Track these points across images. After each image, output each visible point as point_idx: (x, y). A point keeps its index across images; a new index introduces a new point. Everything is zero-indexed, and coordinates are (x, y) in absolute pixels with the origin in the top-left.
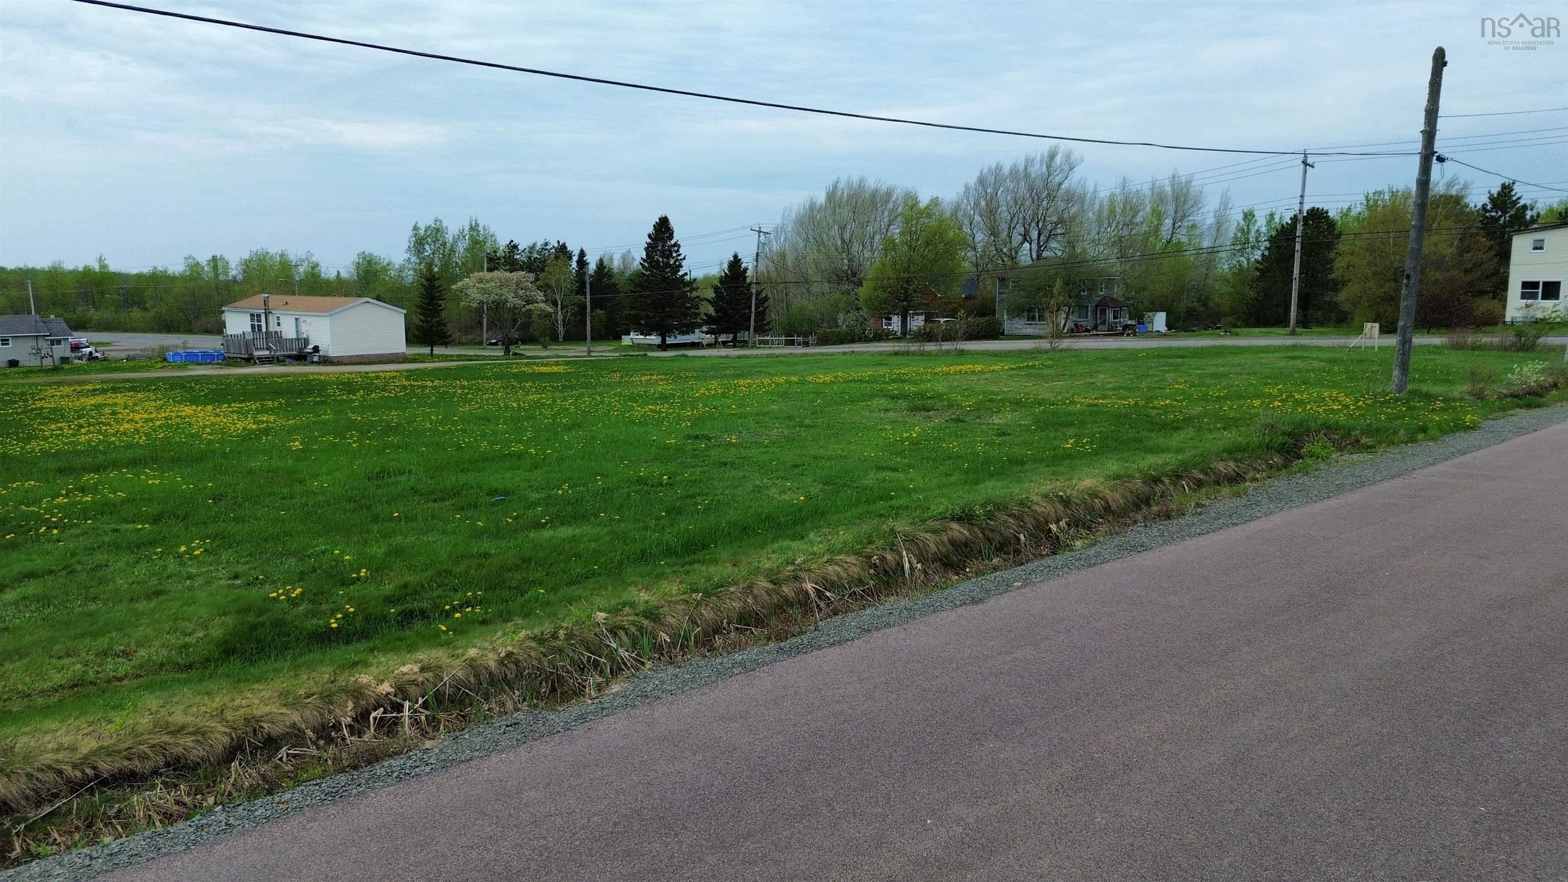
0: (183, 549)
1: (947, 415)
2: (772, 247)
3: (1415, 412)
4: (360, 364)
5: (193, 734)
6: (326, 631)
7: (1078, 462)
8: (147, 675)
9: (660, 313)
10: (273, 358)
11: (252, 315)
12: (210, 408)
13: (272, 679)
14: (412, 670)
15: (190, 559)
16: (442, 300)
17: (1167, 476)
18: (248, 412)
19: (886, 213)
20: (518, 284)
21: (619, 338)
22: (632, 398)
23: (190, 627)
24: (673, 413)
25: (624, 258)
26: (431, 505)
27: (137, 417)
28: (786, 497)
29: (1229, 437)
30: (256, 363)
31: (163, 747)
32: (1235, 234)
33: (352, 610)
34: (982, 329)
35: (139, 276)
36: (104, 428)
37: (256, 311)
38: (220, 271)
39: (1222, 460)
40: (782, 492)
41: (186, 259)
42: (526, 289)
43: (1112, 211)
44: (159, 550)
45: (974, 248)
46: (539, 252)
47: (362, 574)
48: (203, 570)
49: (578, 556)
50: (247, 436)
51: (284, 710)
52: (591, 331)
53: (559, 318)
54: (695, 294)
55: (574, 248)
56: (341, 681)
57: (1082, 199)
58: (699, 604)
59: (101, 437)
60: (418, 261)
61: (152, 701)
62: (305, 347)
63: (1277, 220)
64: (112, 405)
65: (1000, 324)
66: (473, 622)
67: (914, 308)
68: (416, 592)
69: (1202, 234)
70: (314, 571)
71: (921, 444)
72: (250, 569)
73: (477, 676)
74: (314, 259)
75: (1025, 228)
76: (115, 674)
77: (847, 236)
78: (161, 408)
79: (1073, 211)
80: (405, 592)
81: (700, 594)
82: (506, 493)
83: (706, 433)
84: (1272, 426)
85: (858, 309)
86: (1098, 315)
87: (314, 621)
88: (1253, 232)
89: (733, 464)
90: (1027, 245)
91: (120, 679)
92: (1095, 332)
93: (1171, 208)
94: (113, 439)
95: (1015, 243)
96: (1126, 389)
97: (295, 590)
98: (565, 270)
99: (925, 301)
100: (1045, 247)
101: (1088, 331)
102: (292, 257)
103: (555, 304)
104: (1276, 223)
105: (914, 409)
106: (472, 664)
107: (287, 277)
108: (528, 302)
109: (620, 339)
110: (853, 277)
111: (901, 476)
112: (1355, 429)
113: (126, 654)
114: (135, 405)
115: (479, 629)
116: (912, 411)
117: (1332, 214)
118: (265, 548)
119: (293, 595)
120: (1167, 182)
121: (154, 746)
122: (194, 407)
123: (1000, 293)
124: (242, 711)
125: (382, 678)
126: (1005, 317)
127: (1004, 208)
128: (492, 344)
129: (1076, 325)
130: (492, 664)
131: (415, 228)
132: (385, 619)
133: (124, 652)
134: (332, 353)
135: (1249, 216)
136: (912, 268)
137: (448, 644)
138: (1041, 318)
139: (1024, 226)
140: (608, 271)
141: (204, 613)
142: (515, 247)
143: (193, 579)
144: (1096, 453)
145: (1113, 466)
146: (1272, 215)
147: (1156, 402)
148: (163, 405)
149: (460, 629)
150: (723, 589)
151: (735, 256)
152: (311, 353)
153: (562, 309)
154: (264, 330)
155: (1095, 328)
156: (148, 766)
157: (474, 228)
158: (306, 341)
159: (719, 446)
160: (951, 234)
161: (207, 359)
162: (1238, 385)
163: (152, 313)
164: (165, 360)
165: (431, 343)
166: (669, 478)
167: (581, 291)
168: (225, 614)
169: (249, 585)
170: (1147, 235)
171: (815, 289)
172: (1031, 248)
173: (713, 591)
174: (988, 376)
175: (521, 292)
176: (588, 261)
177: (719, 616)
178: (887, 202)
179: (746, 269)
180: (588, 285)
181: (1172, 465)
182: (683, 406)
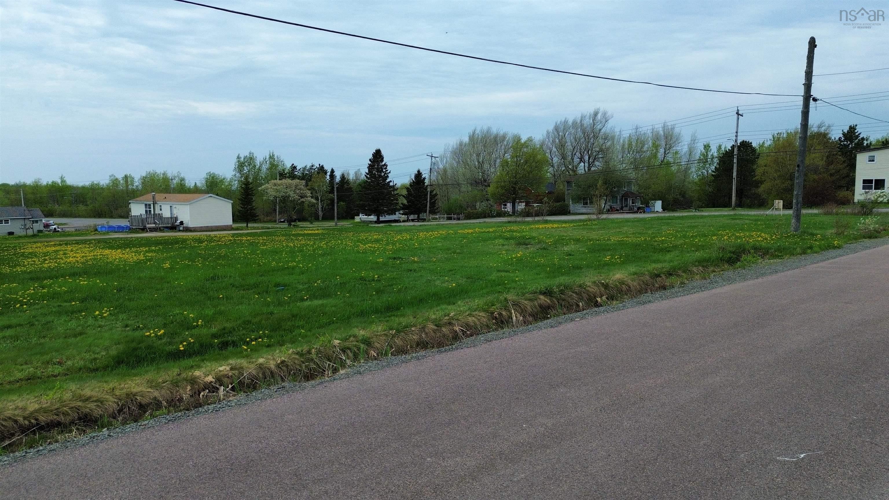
0: (97, 313)
1: (538, 246)
2: (439, 166)
3: (805, 242)
4: (207, 231)
5: (96, 401)
6: (177, 352)
7: (612, 267)
8: (72, 374)
9: (376, 203)
10: (157, 228)
11: (146, 205)
12: (119, 250)
13: (144, 375)
14: (225, 369)
15: (101, 318)
16: (253, 196)
17: (664, 274)
18: (141, 252)
19: (503, 147)
20: (296, 186)
21: (353, 218)
22: (358, 241)
23: (98, 350)
24: (382, 248)
25: (356, 173)
26: (242, 292)
27: (78, 255)
28: (445, 285)
29: (698, 255)
30: (147, 231)
31: (78, 408)
32: (700, 157)
33: (192, 341)
34: (557, 209)
35: (83, 188)
36: (59, 260)
37: (148, 203)
38: (129, 183)
39: (695, 266)
40: (444, 282)
41: (110, 176)
42: (300, 189)
43: (630, 144)
44: (83, 314)
45: (553, 166)
46: (308, 170)
47: (199, 323)
48: (108, 323)
49: (324, 314)
50: (138, 263)
51: (149, 390)
52: (337, 214)
53: (319, 207)
54: (396, 192)
55: (328, 168)
56: (184, 375)
57: (613, 138)
58: (393, 336)
59: (56, 265)
60: (240, 176)
61: (73, 386)
62: (176, 222)
63: (723, 149)
64: (64, 251)
65: (568, 206)
66: (262, 346)
67: (520, 199)
68: (230, 332)
69: (681, 157)
70: (172, 323)
71: (523, 260)
72: (135, 322)
73: (264, 374)
74: (182, 176)
75: (581, 154)
76: (52, 373)
77: (481, 160)
78: (91, 251)
79: (609, 144)
80: (224, 332)
81: (394, 331)
82: (285, 285)
83: (400, 256)
84: (724, 248)
85: (487, 200)
86: (623, 201)
87: (170, 347)
88: (709, 156)
89: (415, 270)
90: (582, 164)
91: (55, 376)
92: (622, 211)
93: (663, 143)
94: (63, 265)
95: (575, 163)
96: (639, 234)
97: (160, 331)
98: (323, 180)
99: (525, 195)
100: (593, 165)
101: (618, 210)
102: (170, 175)
103: (317, 199)
104: (722, 150)
105: (519, 244)
106: (260, 367)
107: (166, 186)
108: (302, 197)
110: (484, 182)
111: (512, 275)
112: (771, 249)
113: (60, 363)
114: (77, 250)
115: (265, 349)
116: (518, 245)
117: (754, 145)
118: (144, 313)
119: (159, 334)
120: (661, 129)
121: (72, 408)
122: (111, 251)
123: (568, 190)
124: (125, 391)
125: (208, 373)
126: (571, 203)
127: (569, 144)
128: (281, 222)
129: (611, 207)
130: (273, 367)
131: (238, 157)
132: (211, 346)
133: (59, 362)
134: (191, 225)
135: (707, 147)
136: (517, 176)
137: (247, 356)
138: (591, 203)
139: (580, 153)
140: (347, 181)
141: (107, 343)
142: (295, 167)
143: (102, 328)
144: (623, 263)
145: (632, 269)
146: (720, 146)
147: (657, 239)
148: (93, 250)
149: (255, 350)
150: (407, 329)
151: (419, 171)
152: (179, 225)
153: (321, 202)
154: (152, 212)
155: (622, 208)
156: (68, 419)
157: (272, 157)
158: (176, 219)
159: (407, 263)
160: (539, 157)
161: (120, 229)
162: (703, 231)
163: (90, 207)
164: (96, 230)
165: (247, 221)
166: (378, 277)
167: (332, 191)
168: (119, 344)
169: (134, 330)
170: (650, 159)
171: (463, 189)
172: (584, 165)
173: (402, 330)
174: (561, 229)
175: (298, 192)
176: (336, 175)
177: (405, 344)
178: (503, 141)
179: (424, 178)
180: (335, 189)
181: (666, 268)
182: (387, 244)
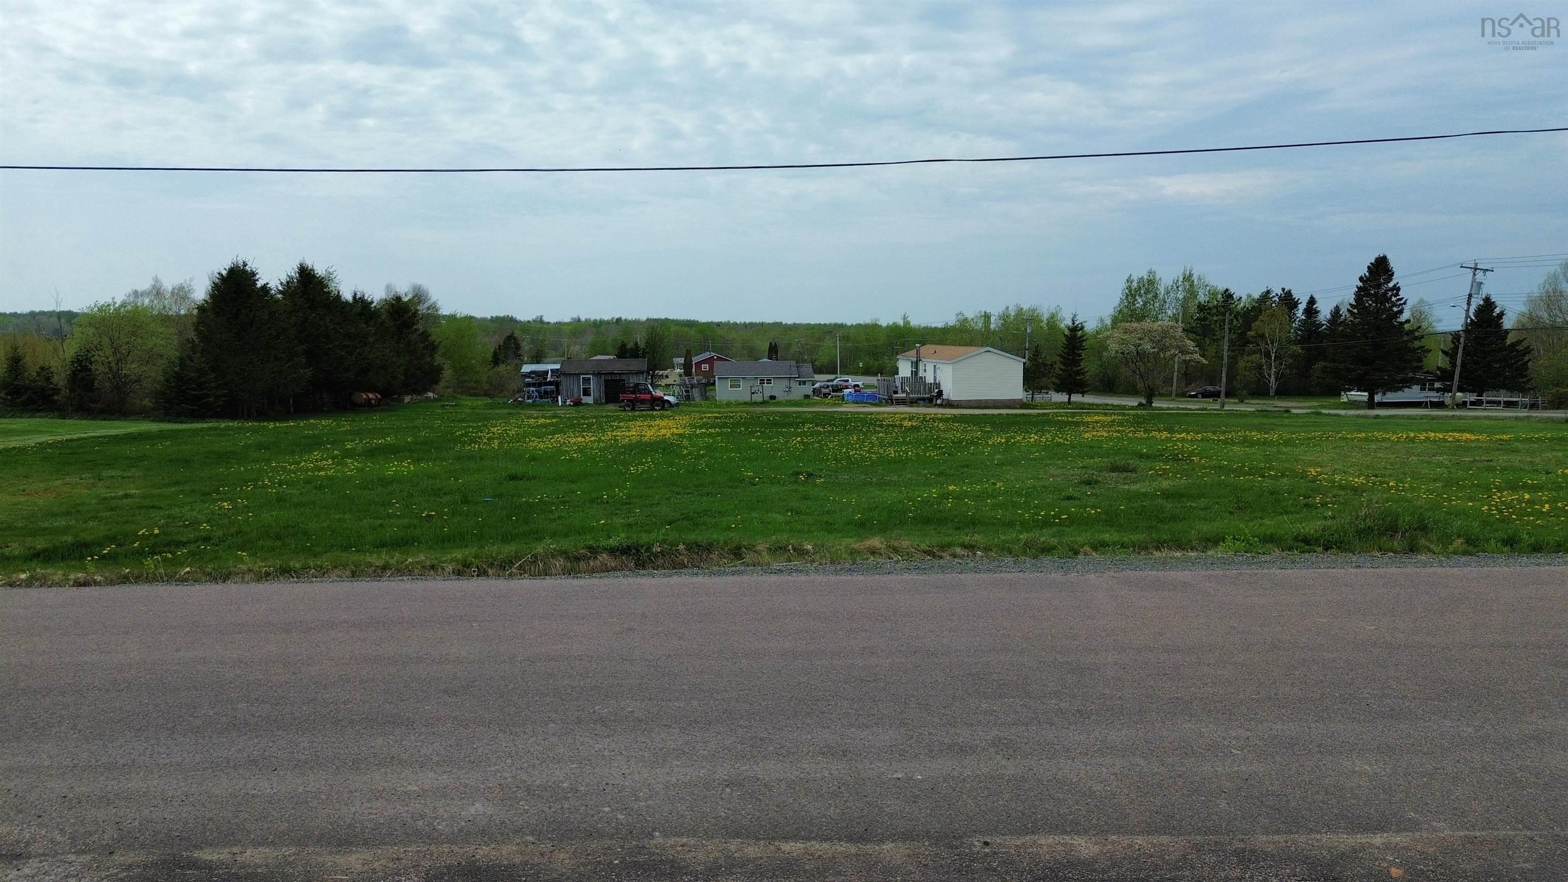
10: (918, 399)
11: (912, 363)
30: (893, 404)
37: (913, 360)
46: (1258, 301)
53: (1272, 370)
55: (1302, 297)
98: (1289, 316)
103: (1267, 355)
109: (1339, 395)
131: (1129, 280)
134: (953, 397)
142: (1231, 295)
151: (1487, 300)
152: (937, 396)
153: (1275, 360)
154: (917, 375)
157: (1188, 278)
164: (843, 399)
165: (1069, 391)
176: (1318, 309)
179: (1501, 314)
